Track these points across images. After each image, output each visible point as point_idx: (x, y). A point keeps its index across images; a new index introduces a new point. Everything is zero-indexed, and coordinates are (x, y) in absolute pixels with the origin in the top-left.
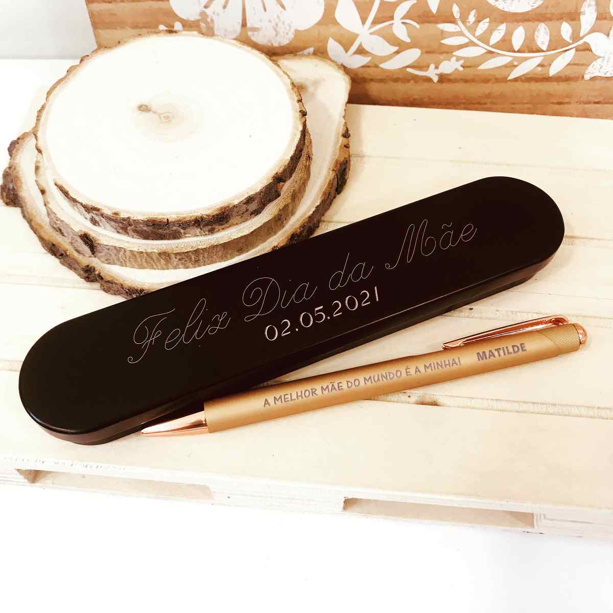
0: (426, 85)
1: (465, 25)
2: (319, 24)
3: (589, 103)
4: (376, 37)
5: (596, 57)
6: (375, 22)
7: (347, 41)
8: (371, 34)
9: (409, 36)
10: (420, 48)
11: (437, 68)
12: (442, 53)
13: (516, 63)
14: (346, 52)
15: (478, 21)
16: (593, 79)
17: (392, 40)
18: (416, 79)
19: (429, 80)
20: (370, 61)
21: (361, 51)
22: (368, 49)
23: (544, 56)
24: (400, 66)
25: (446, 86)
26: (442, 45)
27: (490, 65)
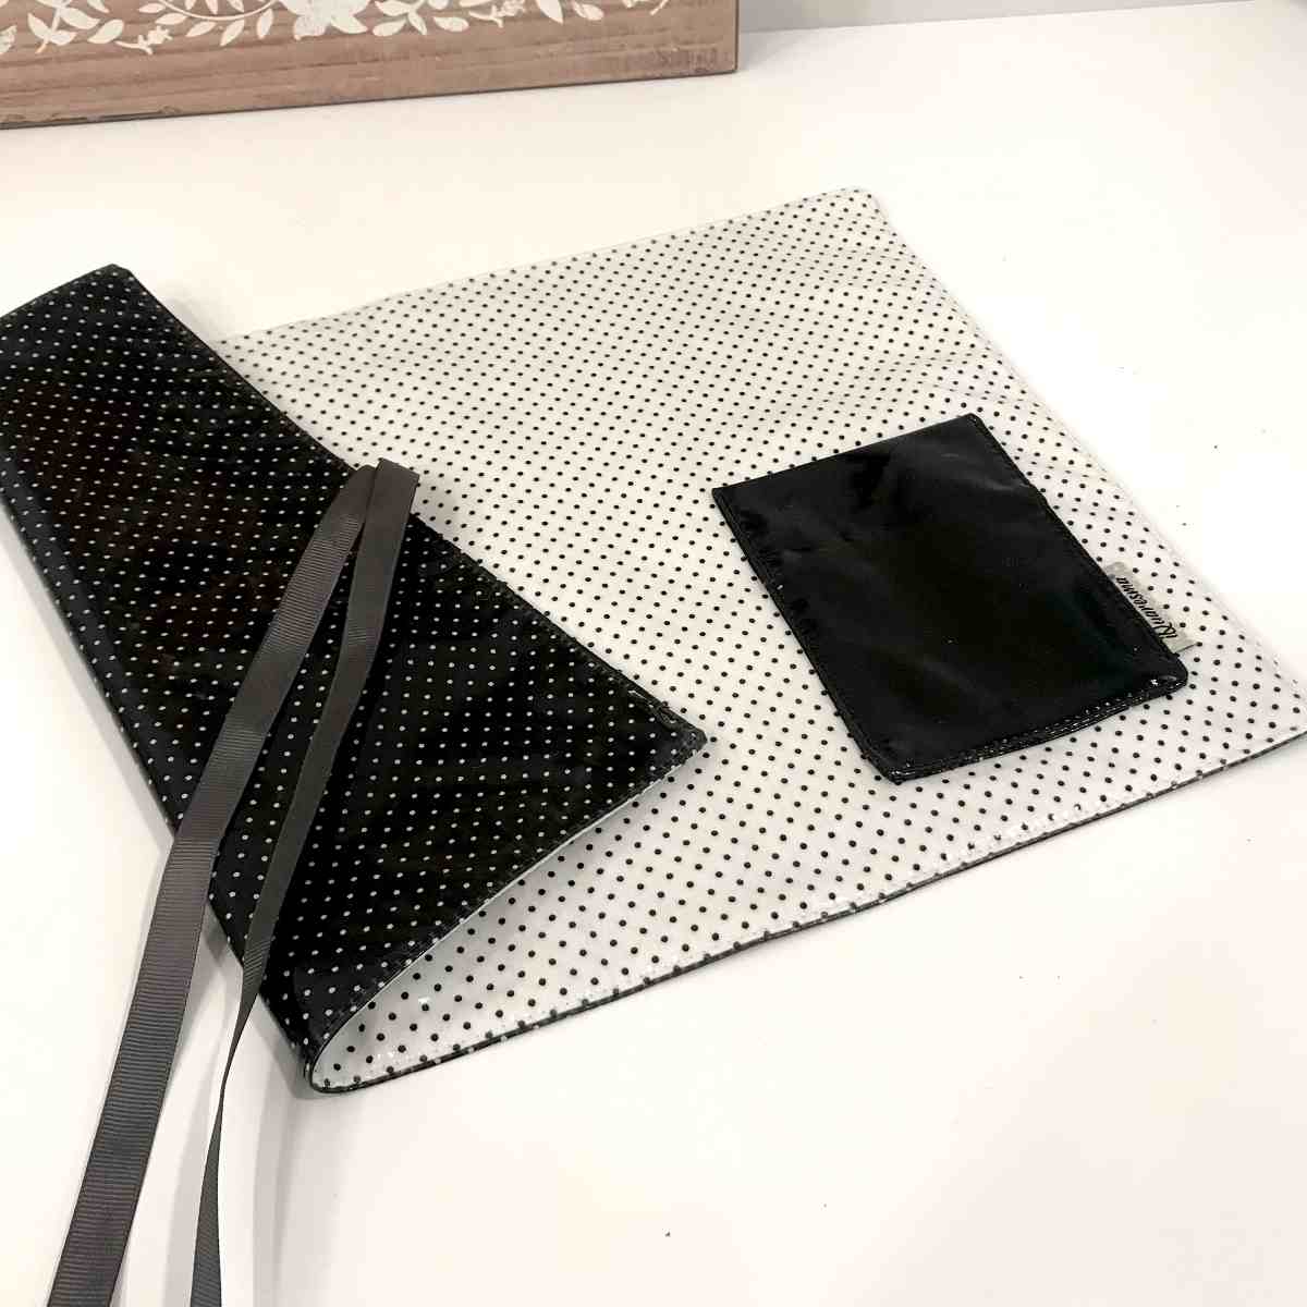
0: (143, 60)
3: (312, 66)
4: (73, 10)
5: (296, 17)
7: (47, 16)
9: (106, 6)
10: (121, 18)
11: (145, 39)
12: (144, 22)
13: (221, 28)
16: (304, 39)
17: (93, 13)
18: (130, 52)
19: (142, 52)
20: (78, 36)
21: (64, 26)
22: (68, 21)
23: (245, 18)
24: (109, 40)
25: (163, 59)
26: (141, 13)
27: (197, 31)
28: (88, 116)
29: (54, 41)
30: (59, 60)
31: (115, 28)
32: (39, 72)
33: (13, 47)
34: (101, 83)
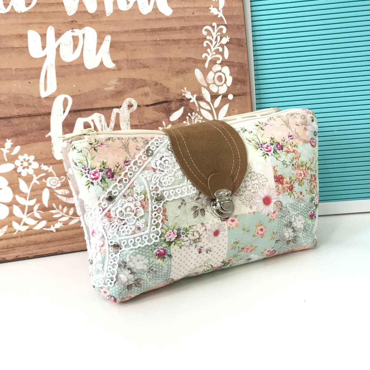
0: (51, 234)
1: (59, 210)
2: (9, 216)
4: (29, 218)
6: (28, 213)
7: (19, 221)
8: (27, 217)
9: (41, 216)
10: (46, 220)
11: (54, 226)
12: (54, 221)
14: (20, 225)
15: (63, 208)
17: (36, 219)
18: (47, 232)
19: (52, 231)
20: (29, 228)
21: (25, 224)
22: (27, 223)
24: (41, 228)
25: (59, 233)
26: (53, 218)
27: (72, 223)
28: (29, 256)
29: (20, 230)
30: (21, 236)
31: (44, 223)
32: (13, 241)
33: (5, 233)
34: (36, 243)
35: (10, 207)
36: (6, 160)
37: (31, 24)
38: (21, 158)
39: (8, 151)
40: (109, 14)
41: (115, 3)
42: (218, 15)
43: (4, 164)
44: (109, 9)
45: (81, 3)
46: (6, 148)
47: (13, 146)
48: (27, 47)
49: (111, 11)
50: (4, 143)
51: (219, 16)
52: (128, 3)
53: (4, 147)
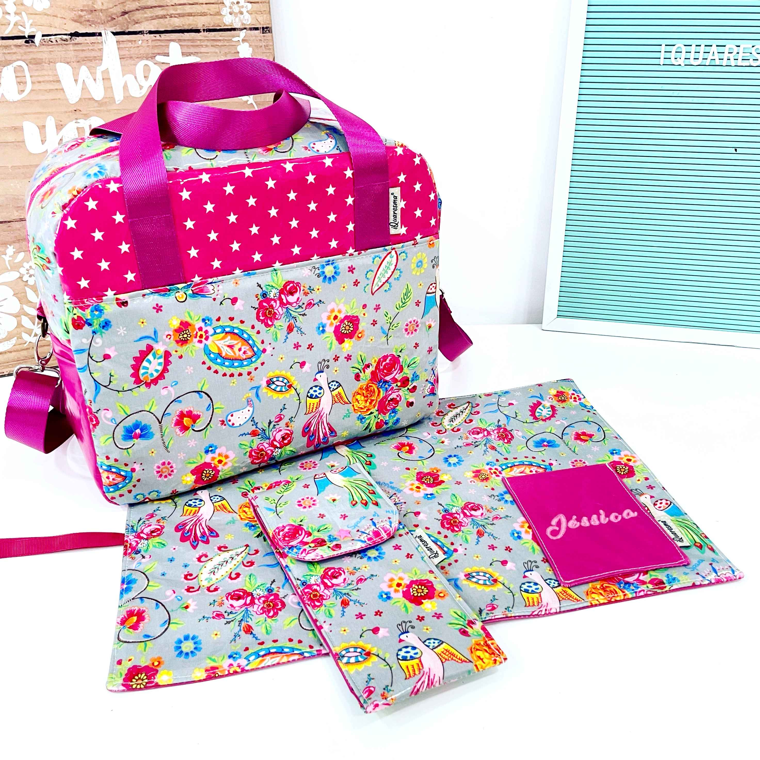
35: (19, 318)
36: (9, 268)
37: (26, 114)
38: (26, 265)
39: (11, 259)
40: (119, 102)
41: (125, 87)
42: (248, 101)
43: (7, 274)
44: (119, 96)
45: (84, 88)
46: (8, 255)
47: (17, 252)
48: (23, 142)
49: (122, 98)
50: (5, 250)
51: (249, 103)
52: (141, 87)
53: (6, 254)
